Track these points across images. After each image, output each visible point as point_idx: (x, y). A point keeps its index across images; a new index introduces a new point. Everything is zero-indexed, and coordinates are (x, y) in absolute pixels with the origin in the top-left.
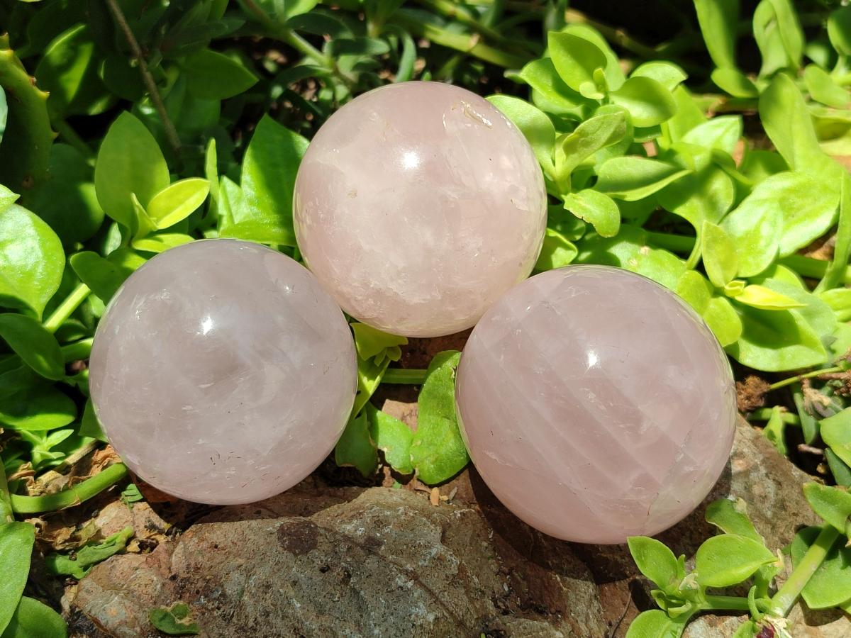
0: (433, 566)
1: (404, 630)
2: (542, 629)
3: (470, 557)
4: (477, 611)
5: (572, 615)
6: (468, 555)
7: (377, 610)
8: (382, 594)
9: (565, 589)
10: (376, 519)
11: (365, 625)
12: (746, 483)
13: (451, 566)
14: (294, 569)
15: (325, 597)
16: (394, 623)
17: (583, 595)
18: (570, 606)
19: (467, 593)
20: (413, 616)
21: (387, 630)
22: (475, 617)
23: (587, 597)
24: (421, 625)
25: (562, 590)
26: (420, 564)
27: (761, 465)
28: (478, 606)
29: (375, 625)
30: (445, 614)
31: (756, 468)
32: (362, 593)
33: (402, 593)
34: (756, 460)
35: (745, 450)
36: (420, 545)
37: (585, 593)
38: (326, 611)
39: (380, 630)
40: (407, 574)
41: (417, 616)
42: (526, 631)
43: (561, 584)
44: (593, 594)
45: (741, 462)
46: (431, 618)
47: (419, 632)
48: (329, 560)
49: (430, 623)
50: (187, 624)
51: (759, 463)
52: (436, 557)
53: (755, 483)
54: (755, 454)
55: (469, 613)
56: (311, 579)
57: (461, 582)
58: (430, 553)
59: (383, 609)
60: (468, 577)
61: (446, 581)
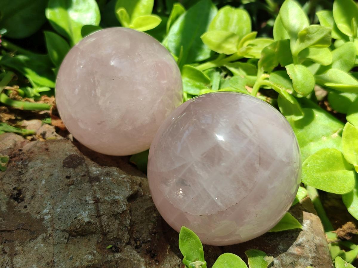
0: (111, 203)
1: (71, 217)
2: (138, 260)
3: (140, 214)
4: (118, 235)
5: (162, 266)
6: (139, 213)
7: (68, 203)
8: (76, 199)
9: (168, 253)
10: (109, 173)
11: (58, 205)
12: (294, 261)
13: (120, 208)
14: (57, 170)
15: (56, 186)
16: (69, 212)
17: (174, 261)
18: (164, 262)
19: (119, 224)
20: (79, 214)
21: (63, 212)
22: (115, 236)
23: (174, 263)
24: (79, 220)
25: (166, 252)
26: (105, 198)
27: (311, 258)
28: (120, 233)
29: (61, 207)
30: (98, 224)
31: (307, 258)
32: (70, 193)
33: (85, 203)
34: (310, 255)
35: (307, 246)
36: (114, 192)
37: (175, 261)
38: (51, 191)
39: (61, 210)
40: (94, 198)
41: (81, 215)
42: (130, 256)
43: (168, 250)
44: (179, 264)
45: (299, 250)
46: (87, 220)
47: (76, 222)
48: (73, 175)
49: (84, 221)
50: (3, 166)
51: (310, 257)
52: (116, 201)
53: (300, 265)
54: (311, 251)
55: (113, 233)
56: (59, 177)
57: (120, 218)
58: (114, 197)
59: (70, 204)
60: (125, 218)
61: (112, 213)
